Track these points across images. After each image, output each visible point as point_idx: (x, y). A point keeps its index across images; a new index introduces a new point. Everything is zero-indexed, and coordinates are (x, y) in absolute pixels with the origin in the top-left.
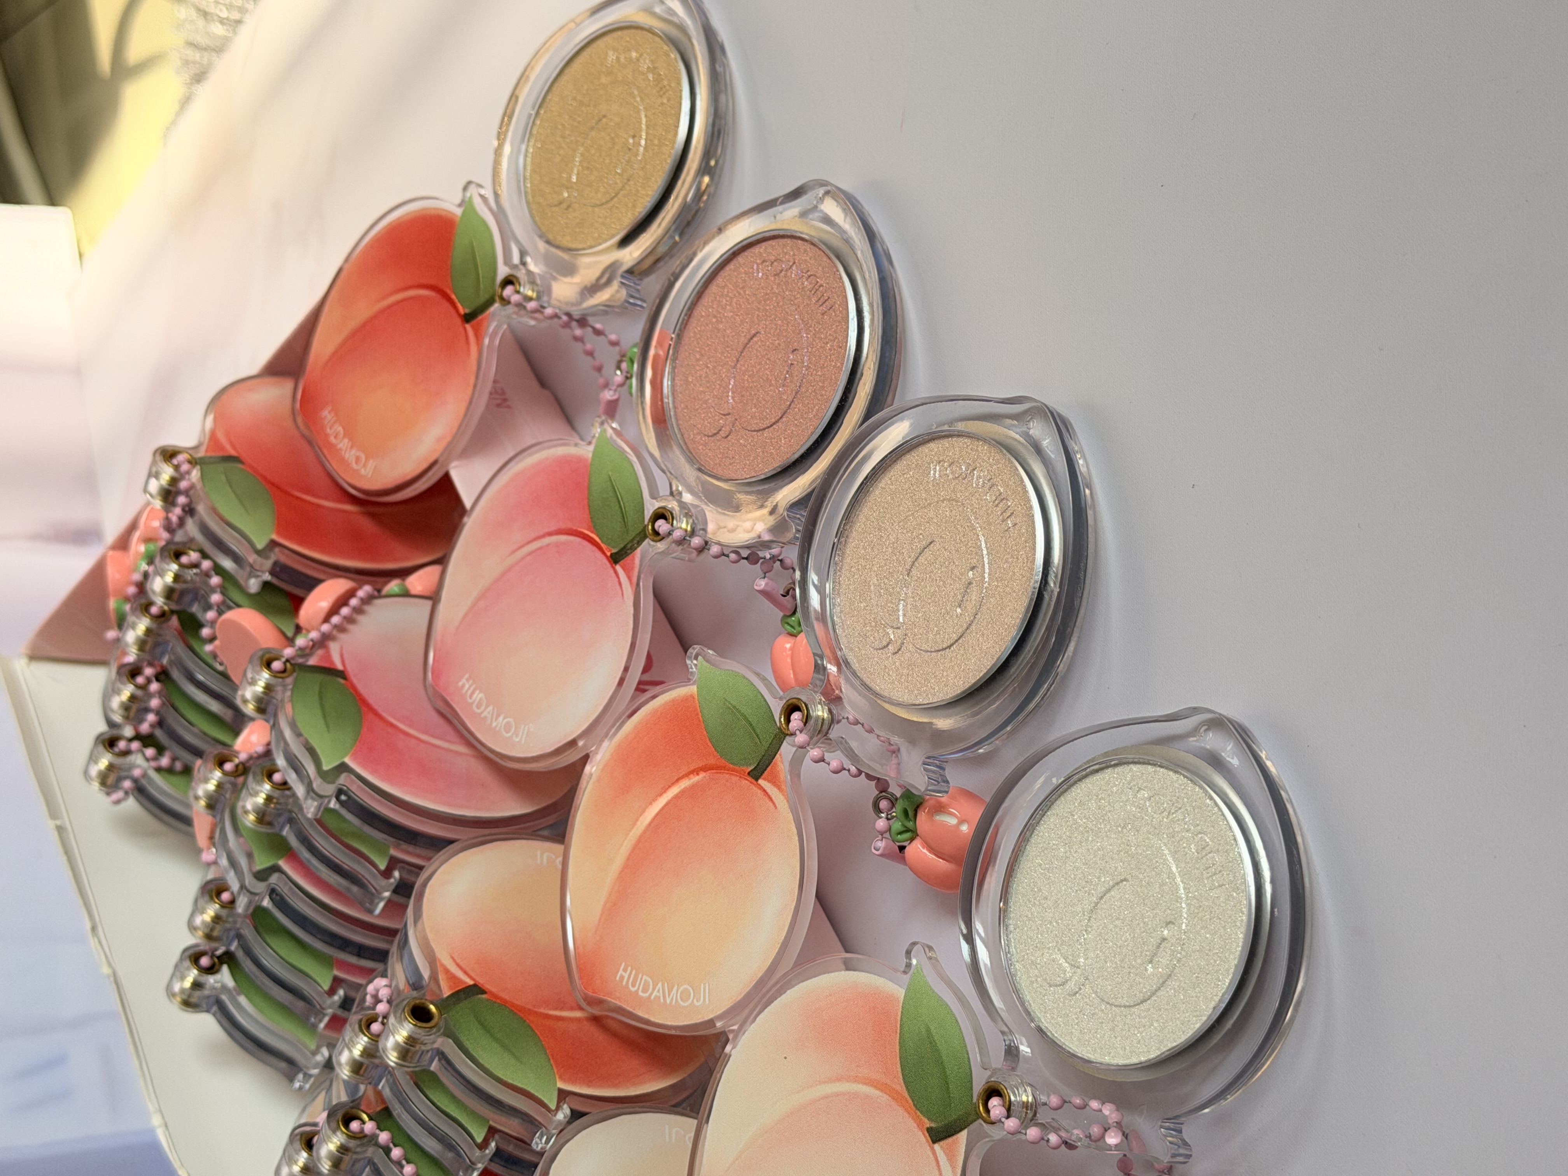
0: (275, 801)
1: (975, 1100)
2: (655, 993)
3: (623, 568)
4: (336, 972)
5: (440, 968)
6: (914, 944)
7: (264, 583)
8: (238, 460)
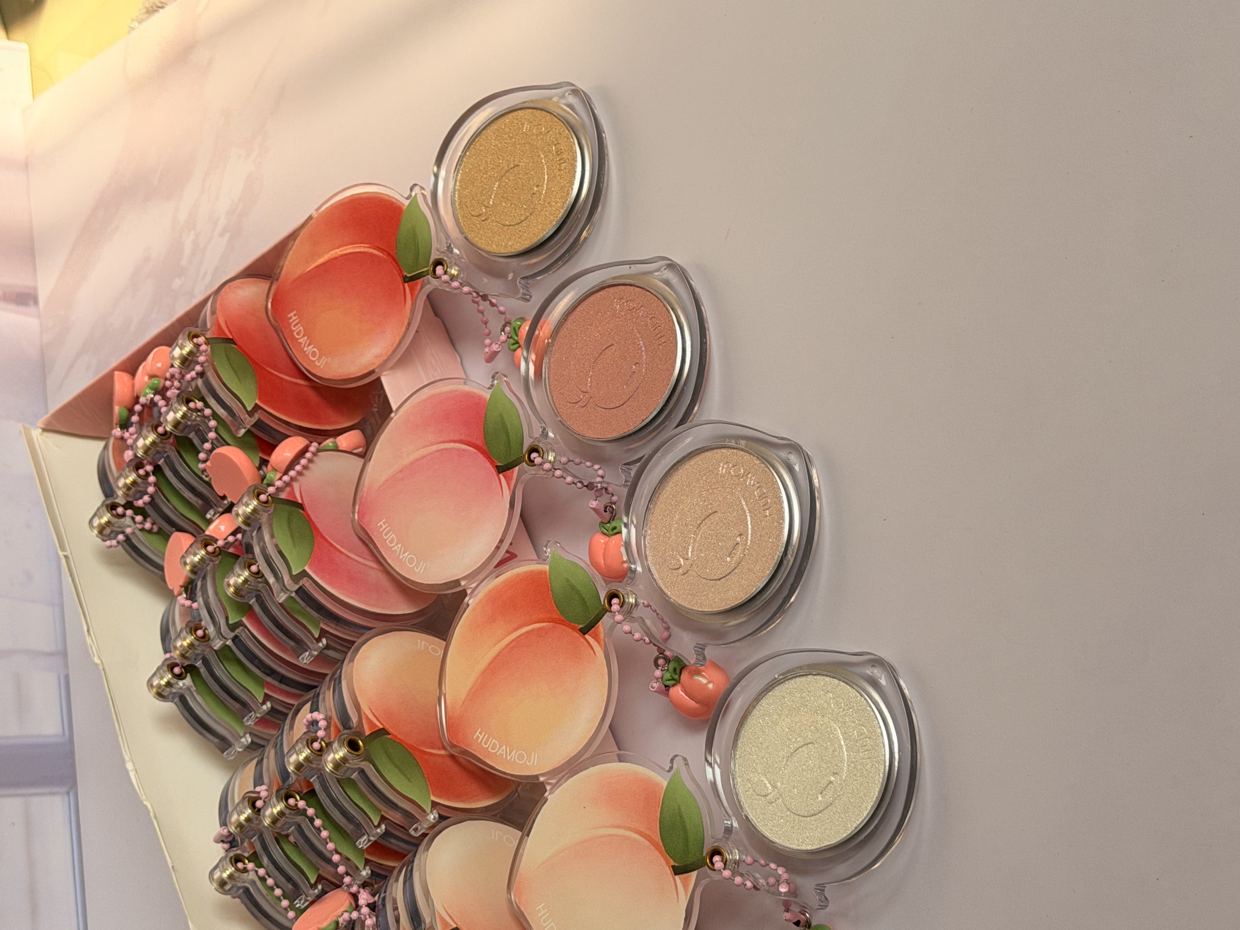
0: (249, 583)
1: (704, 854)
2: (500, 751)
3: (505, 477)
4: (266, 691)
5: (363, 717)
6: (676, 756)
7: (249, 431)
8: (231, 341)
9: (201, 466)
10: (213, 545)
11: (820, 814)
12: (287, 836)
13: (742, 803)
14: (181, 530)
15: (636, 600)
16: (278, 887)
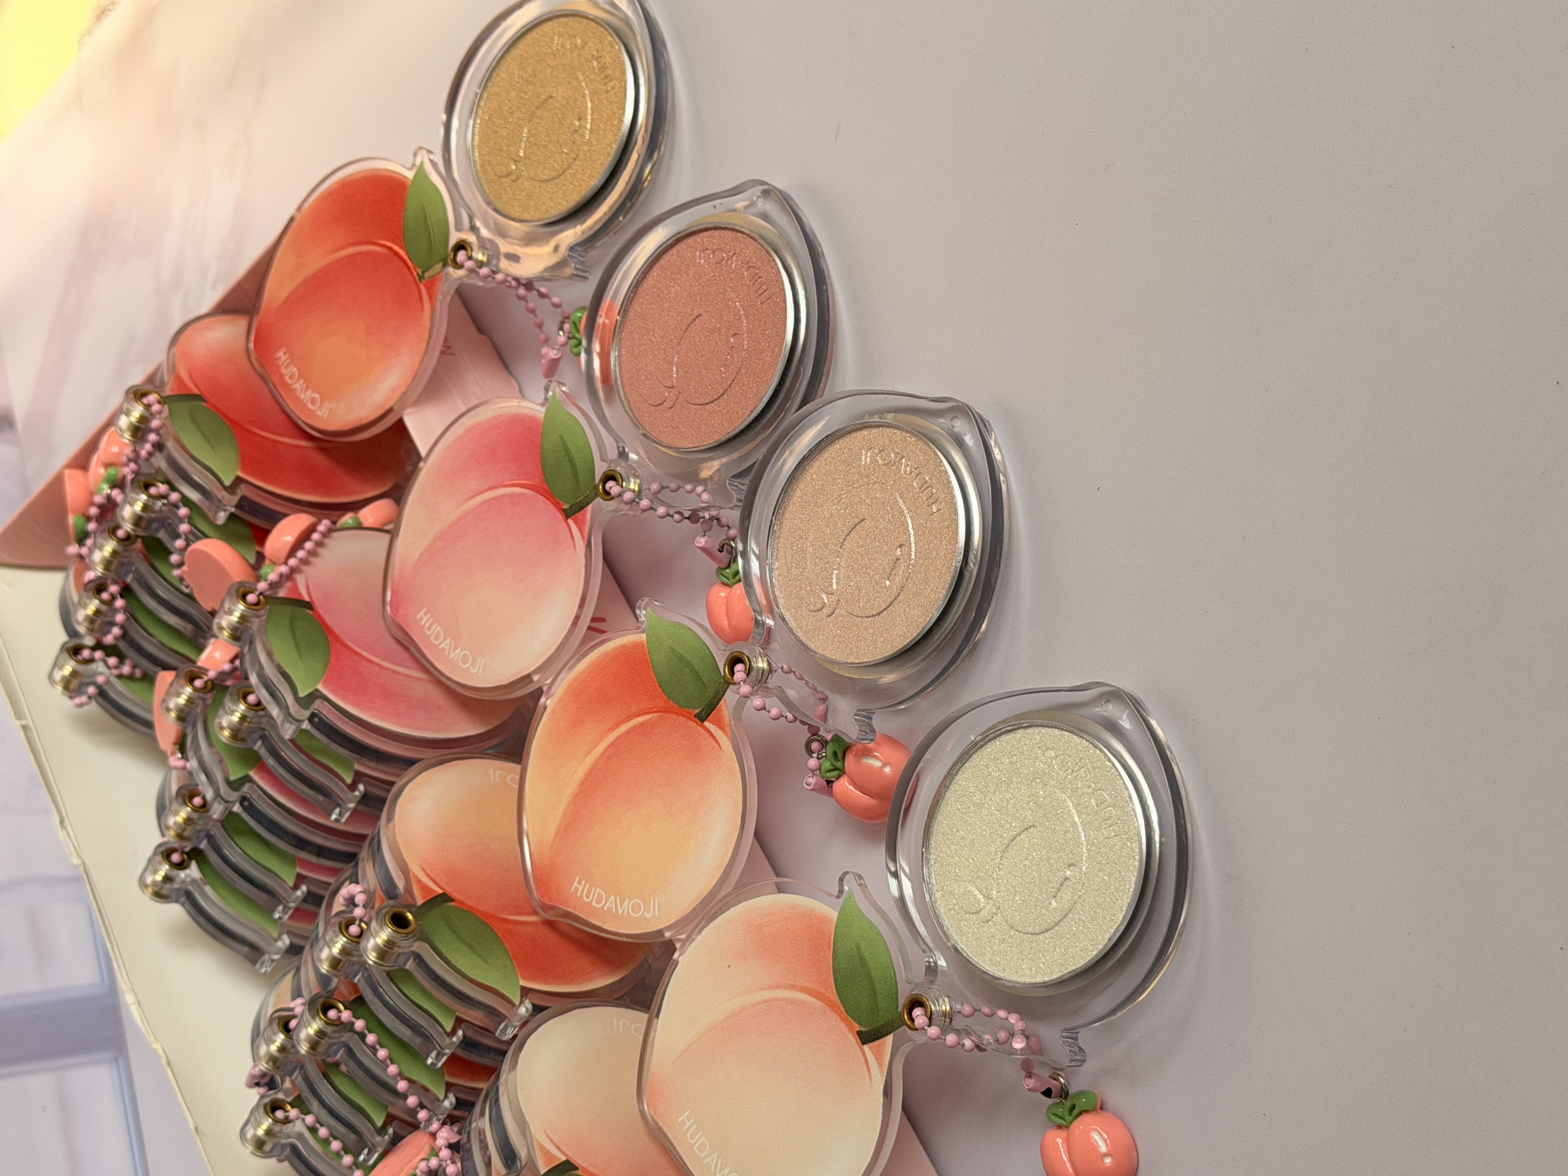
0: (248, 720)
1: (900, 1009)
2: (608, 904)
3: (576, 523)
4: (299, 870)
5: (413, 880)
6: (846, 873)
7: (232, 517)
8: (200, 398)
9: (176, 572)
10: (200, 678)
11: (1056, 928)
12: (337, 1064)
13: (945, 929)
14: (166, 667)
15: (769, 664)
16: (335, 1138)
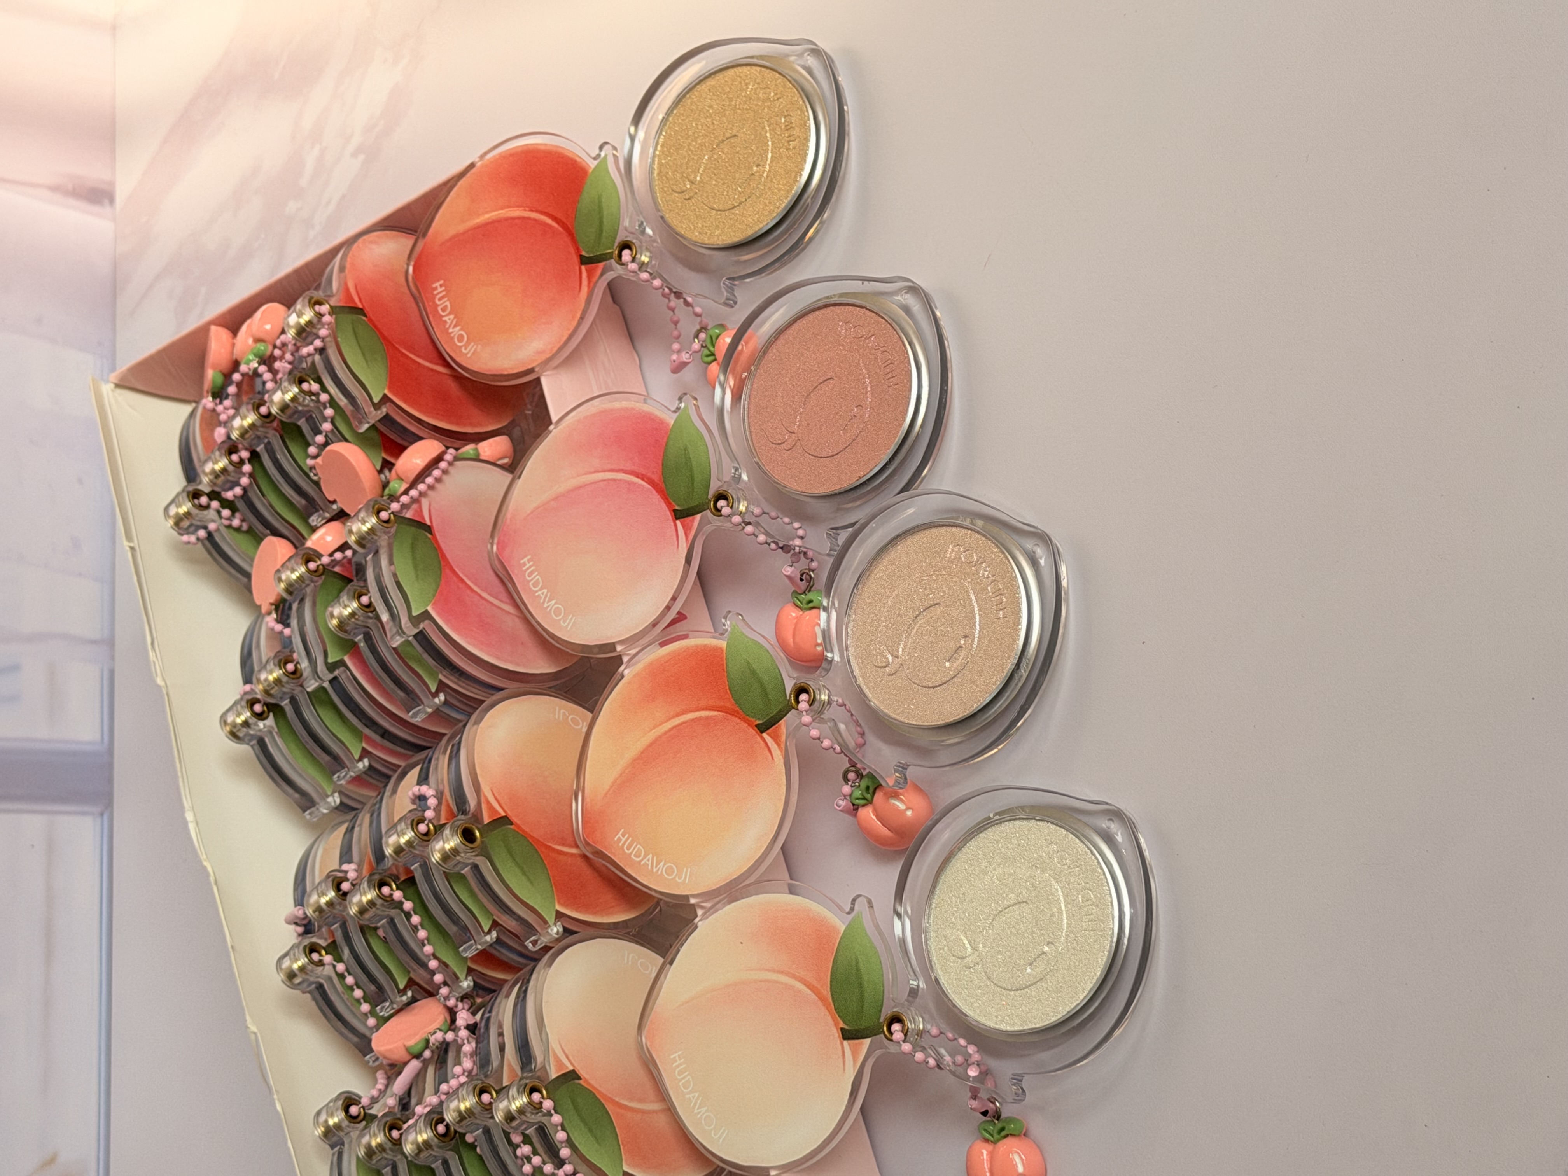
0: (357, 617)
1: (882, 1020)
2: (645, 860)
3: (683, 525)
4: (364, 745)
5: (483, 800)
6: (859, 896)
7: (373, 427)
8: (361, 311)
9: (310, 462)
10: (315, 561)
11: (1026, 990)
12: (376, 929)
13: (933, 963)
14: (276, 533)
15: (829, 697)
16: (359, 987)
